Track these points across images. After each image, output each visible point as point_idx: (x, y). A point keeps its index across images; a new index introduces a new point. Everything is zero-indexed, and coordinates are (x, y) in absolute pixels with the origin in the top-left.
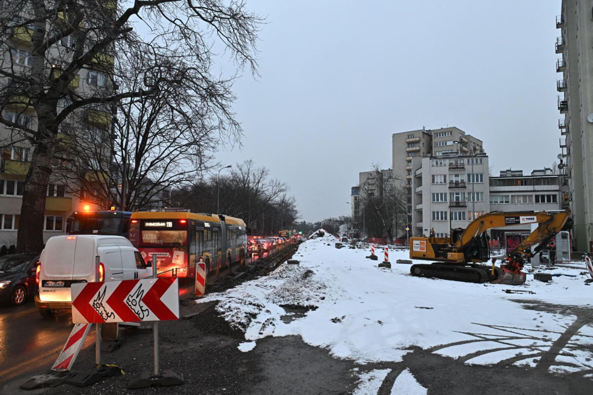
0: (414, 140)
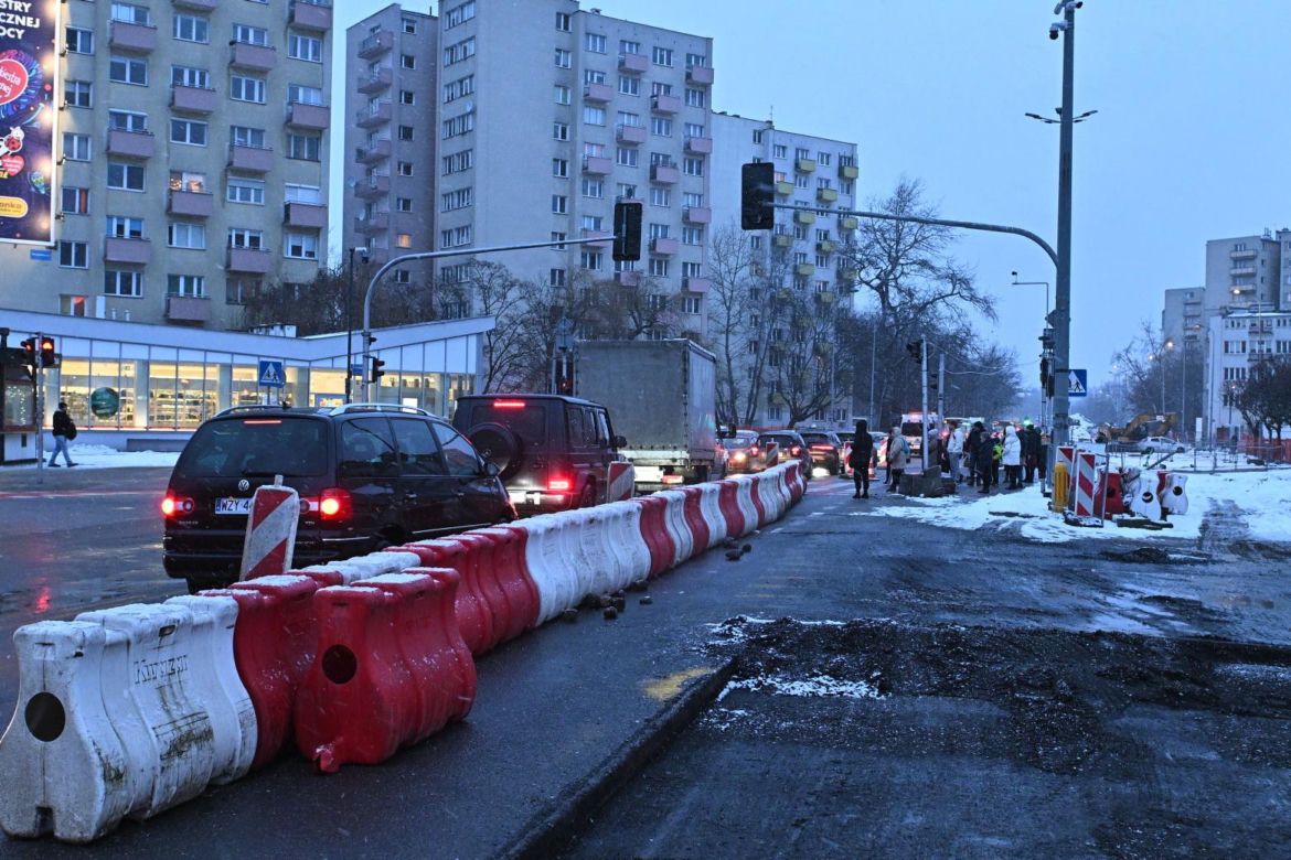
0: (1245, 254)
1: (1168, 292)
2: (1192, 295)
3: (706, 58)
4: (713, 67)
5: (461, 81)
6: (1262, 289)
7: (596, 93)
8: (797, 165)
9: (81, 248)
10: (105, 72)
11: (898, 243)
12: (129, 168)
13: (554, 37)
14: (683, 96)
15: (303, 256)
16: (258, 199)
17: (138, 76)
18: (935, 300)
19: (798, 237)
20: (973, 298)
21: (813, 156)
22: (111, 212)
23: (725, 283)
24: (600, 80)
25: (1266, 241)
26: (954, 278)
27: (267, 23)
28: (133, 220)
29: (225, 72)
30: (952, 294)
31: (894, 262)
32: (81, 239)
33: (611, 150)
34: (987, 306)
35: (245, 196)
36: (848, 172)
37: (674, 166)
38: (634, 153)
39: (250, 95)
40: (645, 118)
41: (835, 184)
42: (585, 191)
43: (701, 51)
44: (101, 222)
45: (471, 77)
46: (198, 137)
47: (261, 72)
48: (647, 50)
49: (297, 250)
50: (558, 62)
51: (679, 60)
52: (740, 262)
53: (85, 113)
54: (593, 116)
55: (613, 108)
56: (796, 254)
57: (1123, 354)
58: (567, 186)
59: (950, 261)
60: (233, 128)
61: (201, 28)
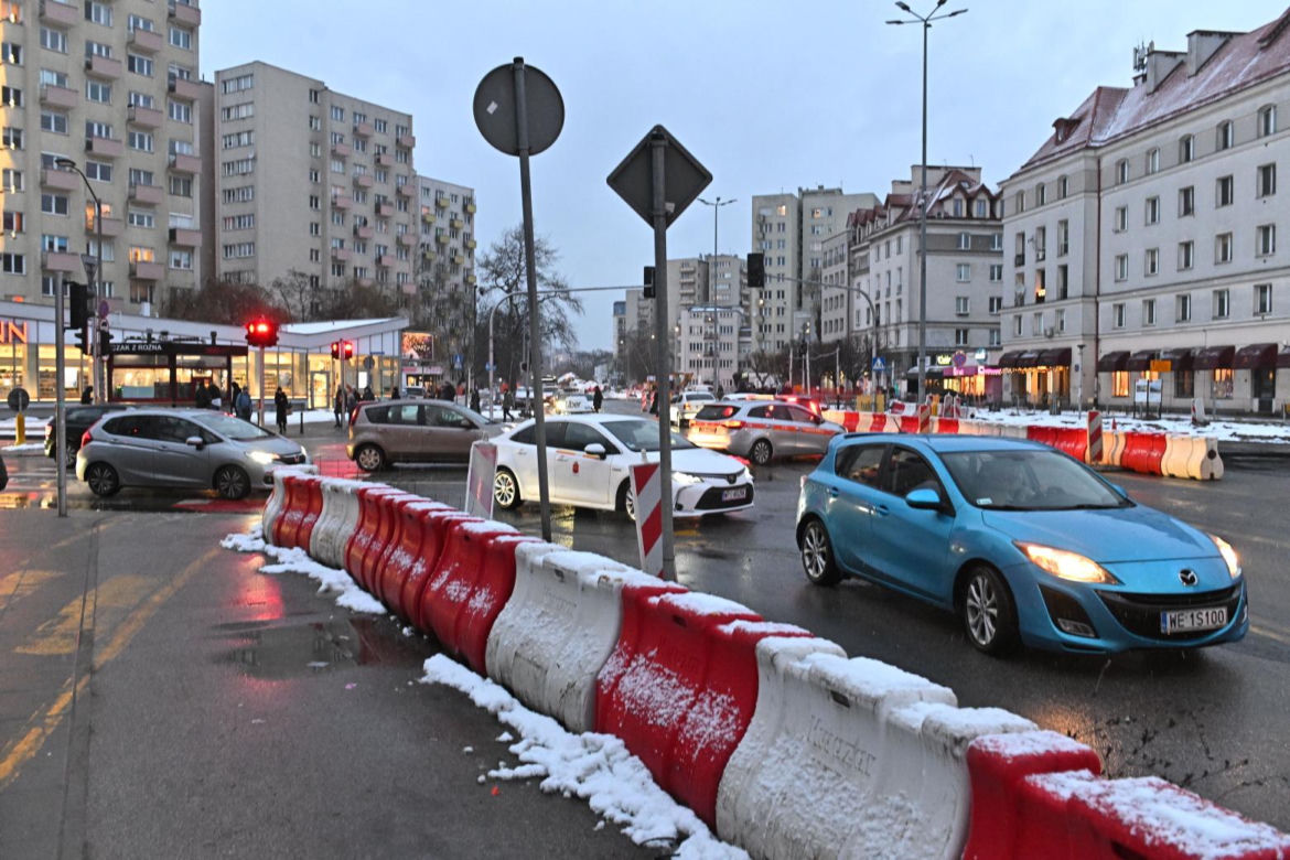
3: (407, 129)
4: (414, 134)
5: (239, 134)
6: (699, 292)
7: (341, 150)
8: (437, 203)
9: (19, 259)
10: (36, 123)
12: (57, 199)
13: (307, 107)
14: (394, 153)
15: (182, 267)
16: (150, 224)
17: (61, 127)
21: (447, 196)
22: (44, 232)
24: (341, 140)
25: (700, 262)
26: (556, 285)
27: (152, 92)
28: (60, 238)
29: (124, 127)
32: (18, 252)
33: (349, 191)
35: (140, 223)
36: (470, 208)
37: (391, 204)
38: (364, 195)
39: (142, 146)
40: (371, 169)
41: (461, 216)
42: (333, 220)
43: (405, 124)
44: (37, 240)
45: (249, 132)
46: (106, 175)
47: (149, 129)
48: (370, 121)
49: (178, 263)
50: (311, 125)
51: (391, 129)
53: (19, 154)
54: (336, 166)
55: (350, 161)
58: (320, 216)
60: (130, 170)
61: (107, 93)
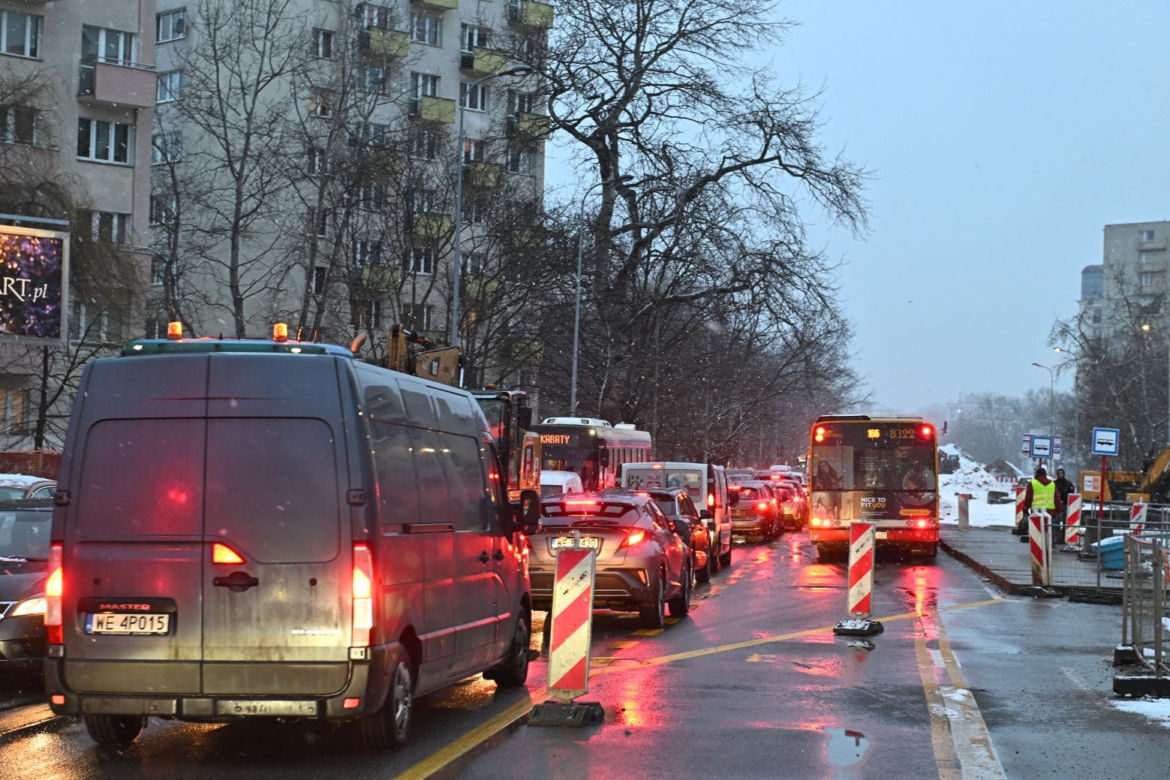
1: (1109, 229)
2: (1151, 235)
11: (641, 35)
18: (722, 171)
19: (421, 37)
20: (809, 170)
23: (230, 114)
26: (767, 122)
30: (761, 161)
31: (632, 83)
34: (839, 188)
52: (266, 68)
56: (415, 75)
57: (1073, 325)
59: (759, 79)
